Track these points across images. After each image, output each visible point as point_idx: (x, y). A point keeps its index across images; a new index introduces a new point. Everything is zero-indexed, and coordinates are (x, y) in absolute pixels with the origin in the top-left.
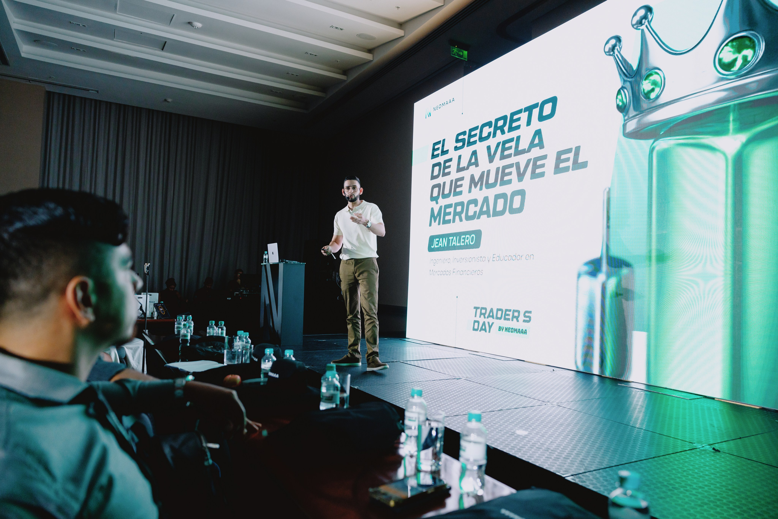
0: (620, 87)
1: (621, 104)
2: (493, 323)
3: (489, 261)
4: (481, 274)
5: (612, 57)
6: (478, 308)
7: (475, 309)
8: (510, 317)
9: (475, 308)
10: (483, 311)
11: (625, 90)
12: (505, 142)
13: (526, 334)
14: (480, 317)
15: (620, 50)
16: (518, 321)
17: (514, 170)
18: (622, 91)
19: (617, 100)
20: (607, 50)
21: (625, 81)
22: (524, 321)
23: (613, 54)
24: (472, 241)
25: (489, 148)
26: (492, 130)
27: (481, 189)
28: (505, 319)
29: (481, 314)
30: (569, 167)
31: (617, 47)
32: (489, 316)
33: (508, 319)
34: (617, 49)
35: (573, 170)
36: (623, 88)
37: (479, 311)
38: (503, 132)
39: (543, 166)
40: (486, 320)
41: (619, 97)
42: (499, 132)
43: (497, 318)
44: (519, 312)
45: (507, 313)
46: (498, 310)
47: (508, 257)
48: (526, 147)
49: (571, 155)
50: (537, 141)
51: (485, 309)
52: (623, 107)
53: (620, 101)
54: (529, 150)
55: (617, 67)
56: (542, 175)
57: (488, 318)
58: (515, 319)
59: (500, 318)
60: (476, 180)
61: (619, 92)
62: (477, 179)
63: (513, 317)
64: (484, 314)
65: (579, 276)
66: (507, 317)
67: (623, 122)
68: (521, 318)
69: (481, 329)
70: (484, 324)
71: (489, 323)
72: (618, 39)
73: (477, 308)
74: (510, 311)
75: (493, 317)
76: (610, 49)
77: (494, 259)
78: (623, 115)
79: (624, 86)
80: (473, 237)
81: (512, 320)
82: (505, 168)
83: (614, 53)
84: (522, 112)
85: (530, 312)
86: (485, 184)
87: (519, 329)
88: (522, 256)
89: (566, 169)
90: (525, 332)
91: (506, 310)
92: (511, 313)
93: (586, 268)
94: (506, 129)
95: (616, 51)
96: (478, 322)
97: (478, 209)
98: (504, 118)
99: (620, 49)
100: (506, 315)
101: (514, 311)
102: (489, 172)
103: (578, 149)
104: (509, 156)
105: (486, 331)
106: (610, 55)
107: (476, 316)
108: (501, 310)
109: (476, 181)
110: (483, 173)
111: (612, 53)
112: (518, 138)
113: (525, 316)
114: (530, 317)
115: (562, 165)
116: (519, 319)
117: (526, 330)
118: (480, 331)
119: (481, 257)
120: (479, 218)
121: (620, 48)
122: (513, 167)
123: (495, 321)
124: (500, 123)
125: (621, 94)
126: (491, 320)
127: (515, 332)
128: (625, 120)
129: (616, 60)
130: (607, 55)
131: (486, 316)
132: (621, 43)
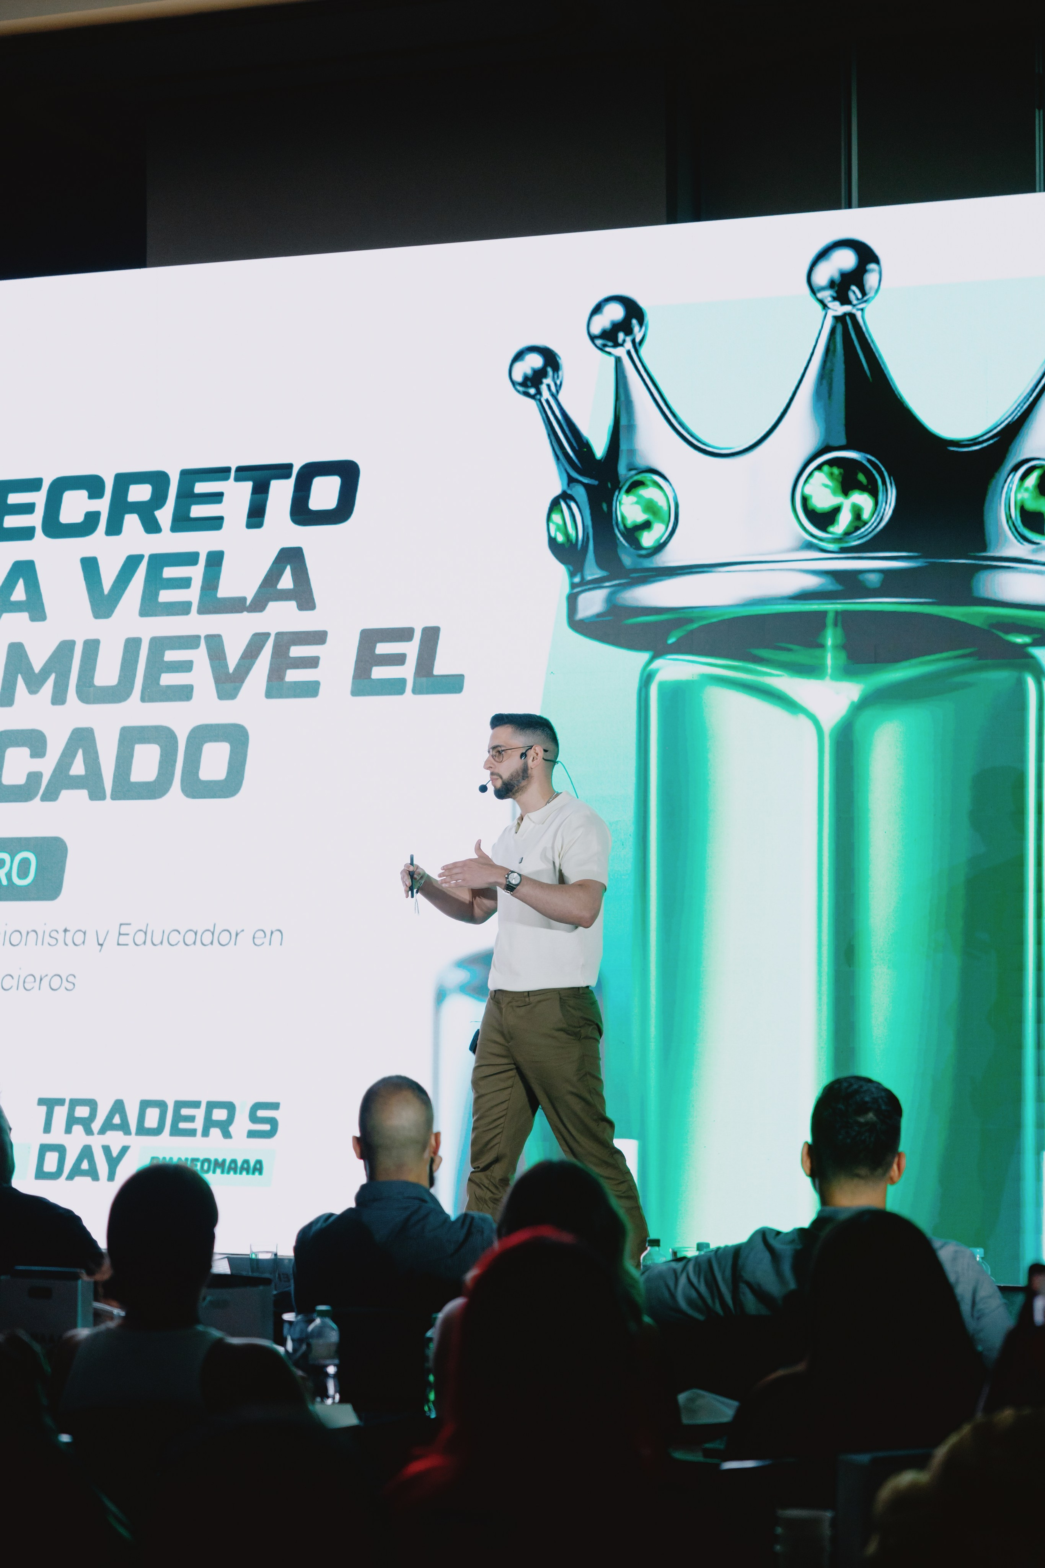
0: (558, 491)
1: (560, 538)
2: (124, 1150)
3: (102, 945)
4: (70, 986)
5: (532, 403)
6: (60, 1102)
7: (44, 1109)
8: (199, 1125)
9: (42, 1102)
10: (82, 1112)
11: (573, 505)
12: (159, 561)
13: (261, 1173)
14: (68, 1130)
15: (558, 392)
16: (227, 1135)
17: (200, 656)
18: (563, 505)
19: (551, 525)
20: (518, 377)
21: (571, 480)
22: (252, 1134)
23: (536, 395)
24: (23, 874)
25: (90, 566)
26: (103, 505)
27: (59, 698)
28: (176, 1131)
29: (72, 1121)
30: (403, 682)
31: (547, 381)
32: (107, 1126)
33: (192, 1133)
34: (549, 386)
35: (415, 691)
36: (565, 496)
37: (60, 1114)
38: (151, 526)
39: (312, 662)
40: (96, 1142)
41: (556, 517)
42: (132, 521)
43: (142, 1130)
44: (230, 1107)
45: (185, 1112)
46: (145, 1105)
47: (182, 933)
48: (249, 593)
49: (411, 649)
50: (286, 582)
51: (92, 1104)
52: (567, 546)
53: (558, 529)
54: (258, 605)
55: (549, 435)
56: (310, 689)
57: (102, 1131)
58: (215, 1132)
59: (157, 1131)
60: (37, 665)
61: (555, 504)
62: (38, 661)
63: (209, 1123)
64: (86, 1124)
65: (441, 996)
66: (182, 1125)
67: (567, 590)
68: (242, 1124)
69: (76, 1172)
70: (87, 1153)
71: (107, 1149)
72: (551, 359)
73: (50, 1104)
74: (196, 1105)
75: (124, 1127)
76: (526, 378)
77: (123, 940)
78: (569, 570)
79: (569, 492)
80: (25, 863)
81: (206, 1133)
82: (160, 644)
83: (539, 392)
84: (227, 478)
85: (275, 1106)
86: (77, 686)
87: (234, 1161)
88: (237, 935)
89: (395, 687)
90: (258, 1168)
91: (179, 1105)
92: (200, 1114)
93: (461, 976)
94: (165, 515)
95: (544, 388)
96: (61, 1150)
97: (46, 766)
98: (158, 480)
99: (559, 387)
100: (178, 1118)
101: (212, 1106)
102: (92, 647)
103: (431, 636)
104: (183, 608)
105: (95, 1177)
106: (527, 394)
107: (47, 1129)
108: (161, 1105)
109: (37, 667)
110: (65, 649)
111: (532, 391)
112: (215, 560)
113: (254, 1118)
114: (273, 1122)
115: (379, 673)
116: (232, 1129)
117: (259, 1162)
118: (70, 1177)
119: (66, 931)
120: (51, 795)
121: (556, 384)
122: (197, 646)
123: (134, 1141)
124: (140, 493)
125: (562, 511)
126: (115, 1140)
127: (218, 1171)
128: (573, 586)
129: (544, 415)
130: (518, 391)
131: (96, 1126)
132: (560, 373)
